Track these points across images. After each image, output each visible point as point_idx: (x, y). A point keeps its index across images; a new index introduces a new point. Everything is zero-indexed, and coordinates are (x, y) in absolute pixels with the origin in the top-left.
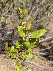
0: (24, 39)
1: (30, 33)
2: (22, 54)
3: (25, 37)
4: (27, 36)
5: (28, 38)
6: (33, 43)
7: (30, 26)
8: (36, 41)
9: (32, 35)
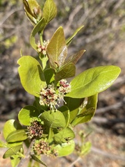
0: (42, 102)
1: (63, 80)
2: (41, 145)
3: (46, 97)
4: (52, 90)
5: (55, 97)
6: (75, 111)
7: (62, 55)
8: (86, 103)
9: (70, 87)
